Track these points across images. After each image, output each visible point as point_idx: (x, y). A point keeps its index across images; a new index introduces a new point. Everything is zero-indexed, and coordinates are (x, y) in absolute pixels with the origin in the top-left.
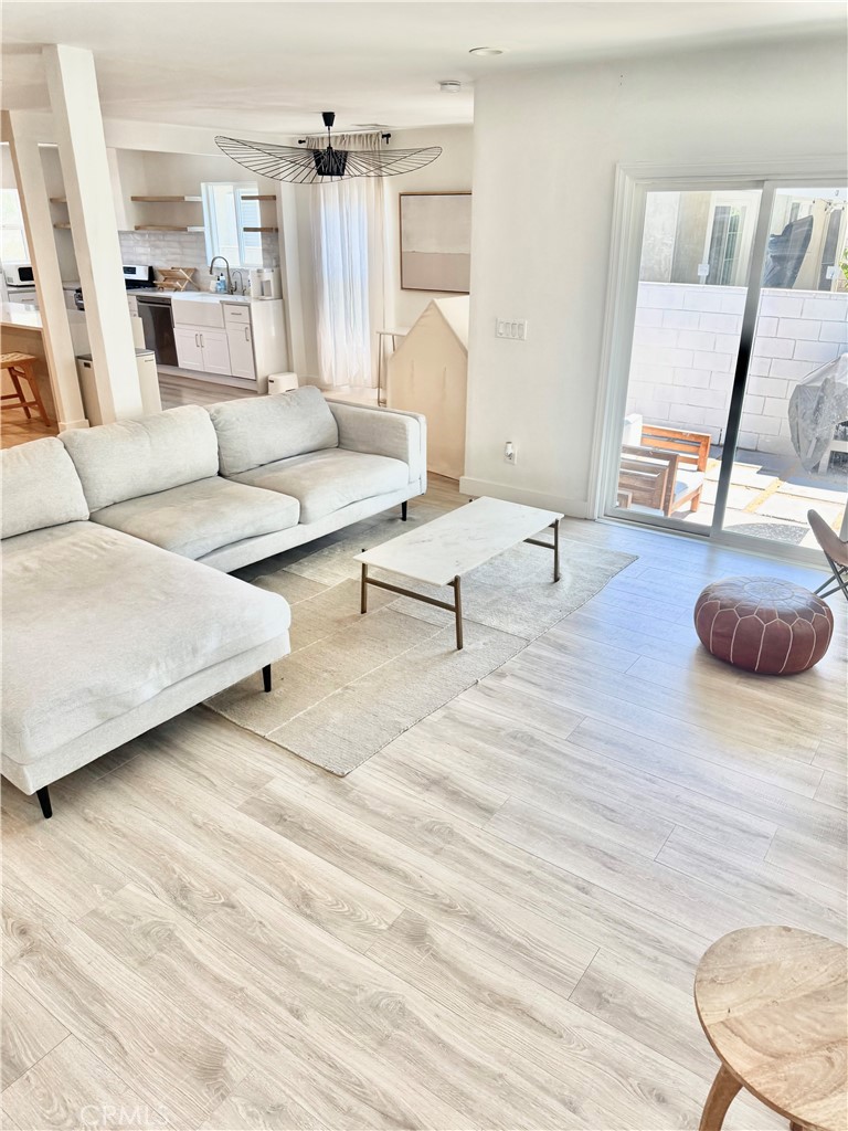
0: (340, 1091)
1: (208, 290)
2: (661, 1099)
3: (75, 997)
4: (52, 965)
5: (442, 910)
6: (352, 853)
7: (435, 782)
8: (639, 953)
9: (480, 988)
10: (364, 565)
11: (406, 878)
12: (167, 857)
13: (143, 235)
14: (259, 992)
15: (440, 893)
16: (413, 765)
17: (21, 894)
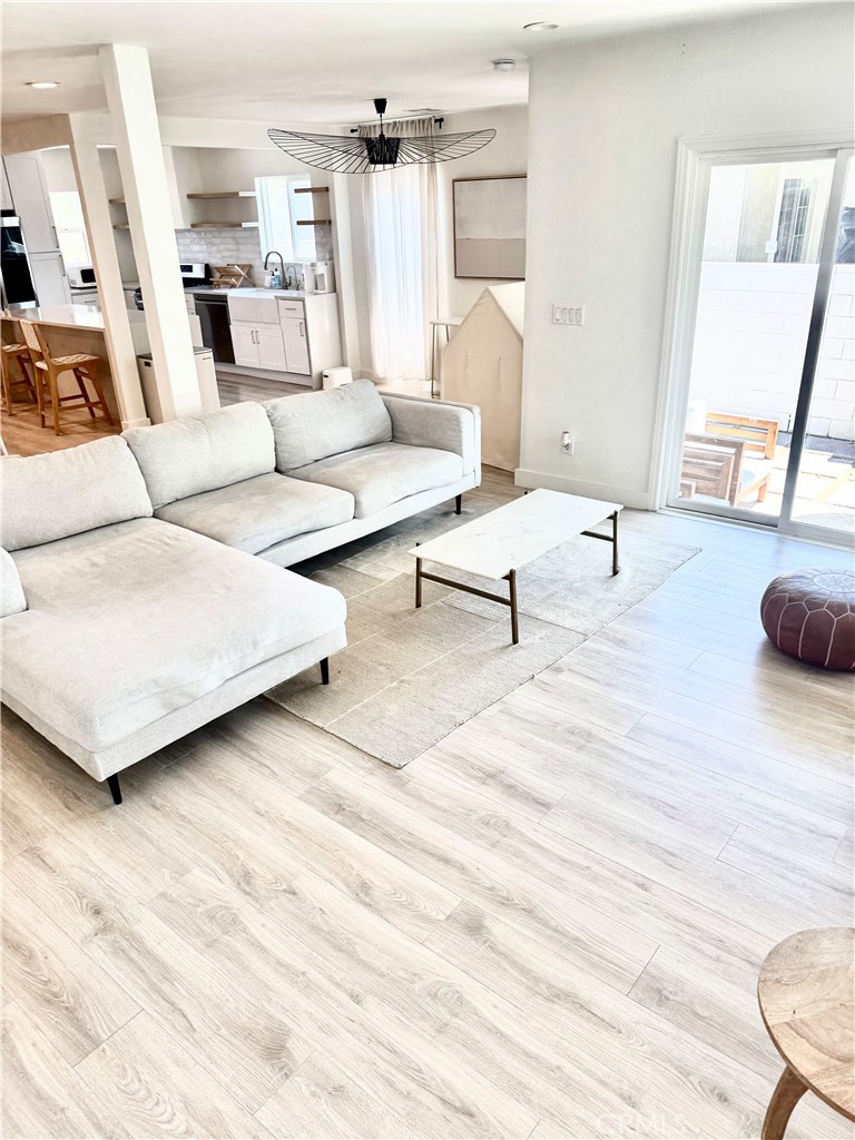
0: (400, 1077)
1: (263, 286)
2: (723, 1098)
3: (146, 975)
4: (125, 945)
5: (498, 902)
6: (409, 843)
7: (492, 776)
8: (701, 951)
9: (537, 980)
10: (418, 559)
11: (463, 869)
12: (231, 844)
13: (199, 233)
14: (320, 976)
15: (497, 886)
16: (470, 759)
17: (94, 875)
